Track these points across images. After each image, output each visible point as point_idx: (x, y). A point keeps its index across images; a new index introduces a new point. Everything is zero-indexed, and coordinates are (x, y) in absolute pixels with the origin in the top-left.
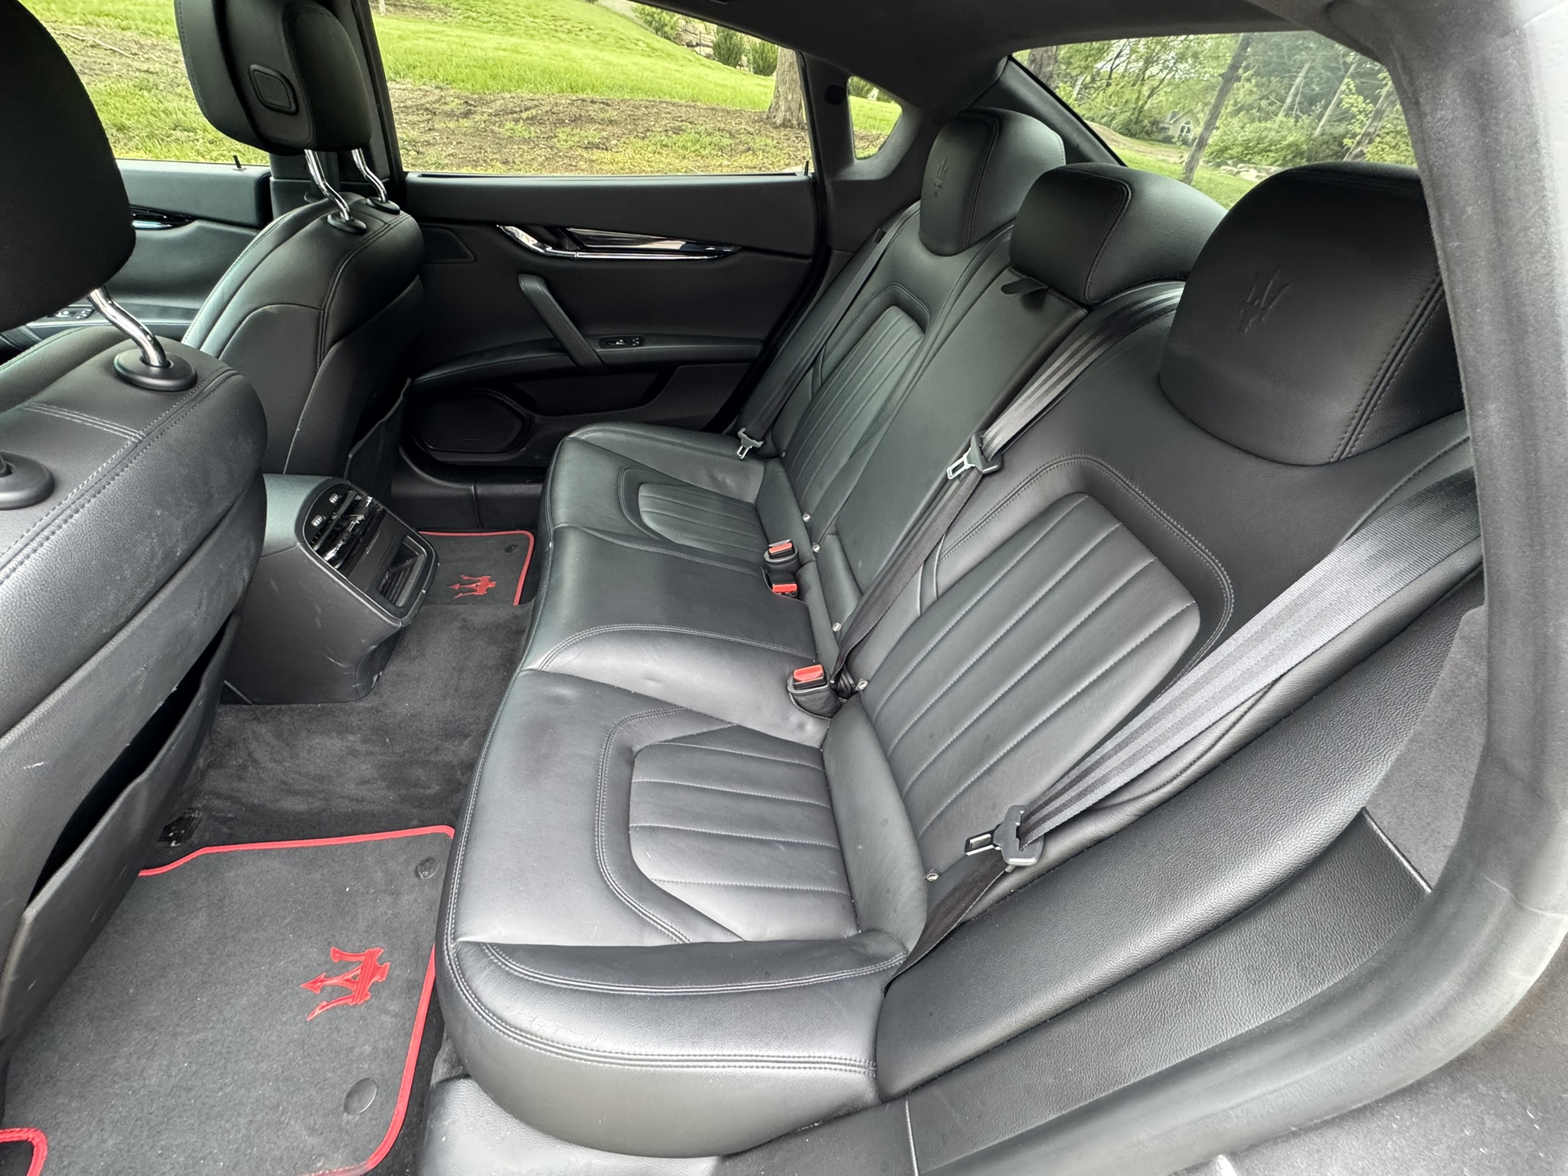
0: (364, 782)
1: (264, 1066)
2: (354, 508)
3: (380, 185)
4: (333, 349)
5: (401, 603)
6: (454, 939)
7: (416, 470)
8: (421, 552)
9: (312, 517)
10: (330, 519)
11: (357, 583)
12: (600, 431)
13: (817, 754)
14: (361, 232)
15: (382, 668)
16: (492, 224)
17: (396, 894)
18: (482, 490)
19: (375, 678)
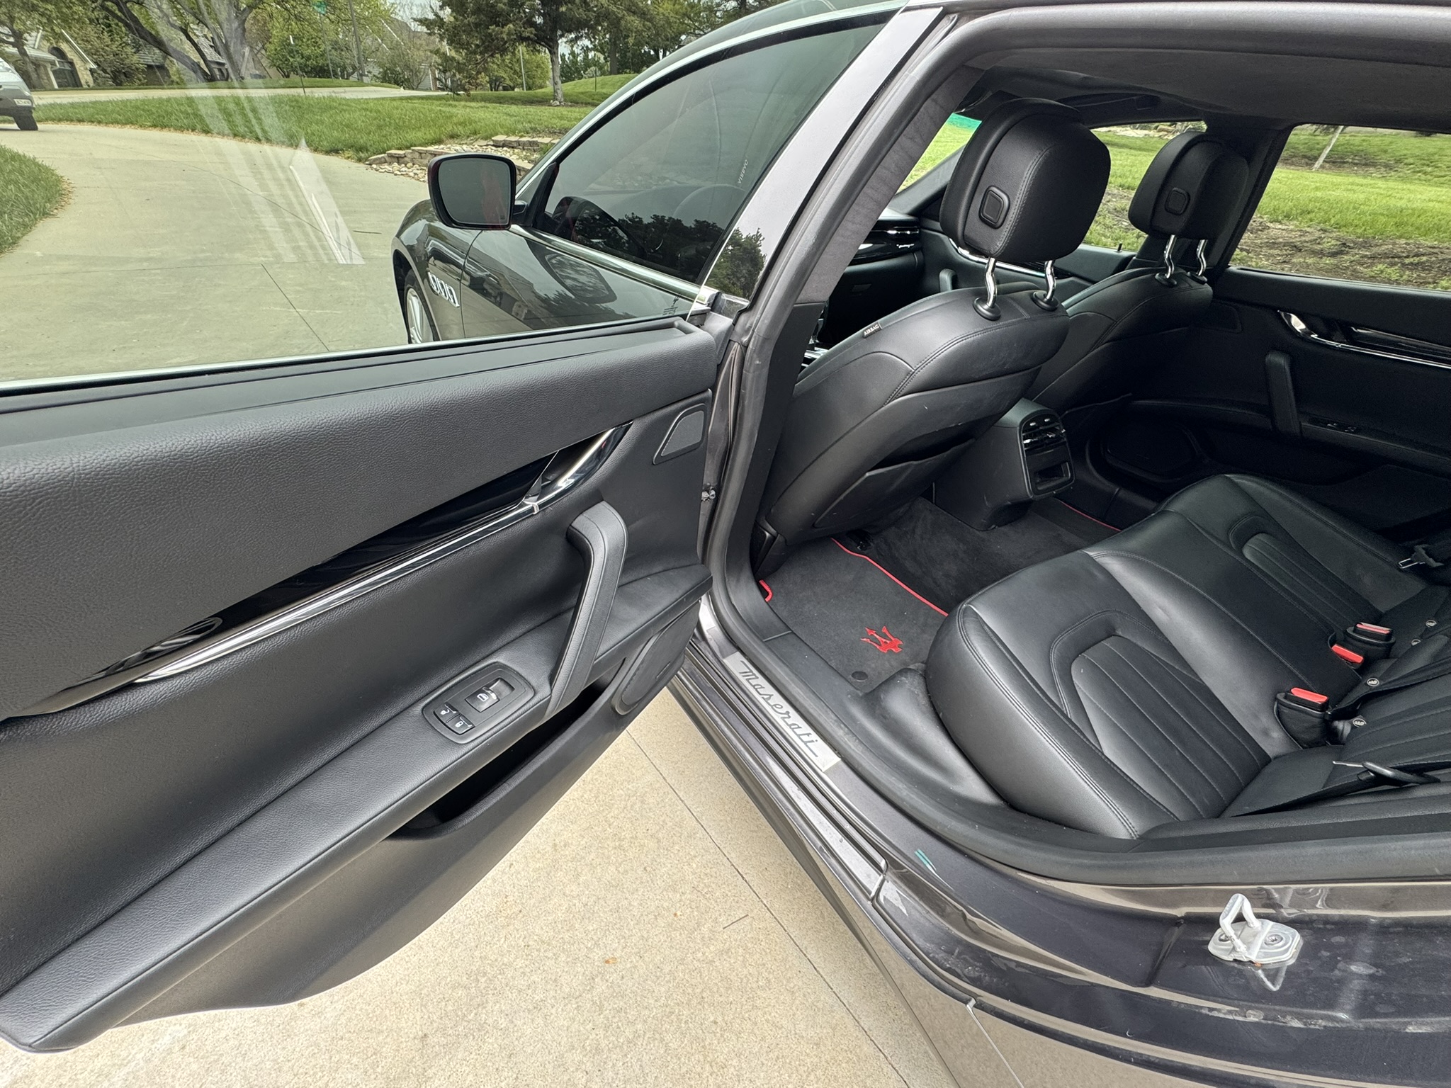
0: (947, 576)
1: (836, 638)
2: (1053, 430)
3: (1204, 265)
4: (1107, 344)
5: (1040, 488)
6: (969, 603)
7: (1088, 461)
8: (1067, 475)
9: (1032, 421)
10: (1038, 427)
11: (1029, 463)
12: (1257, 483)
13: (1266, 760)
14: (1172, 286)
15: (999, 526)
16: (1275, 309)
17: (923, 632)
18: (1124, 494)
19: (993, 526)
